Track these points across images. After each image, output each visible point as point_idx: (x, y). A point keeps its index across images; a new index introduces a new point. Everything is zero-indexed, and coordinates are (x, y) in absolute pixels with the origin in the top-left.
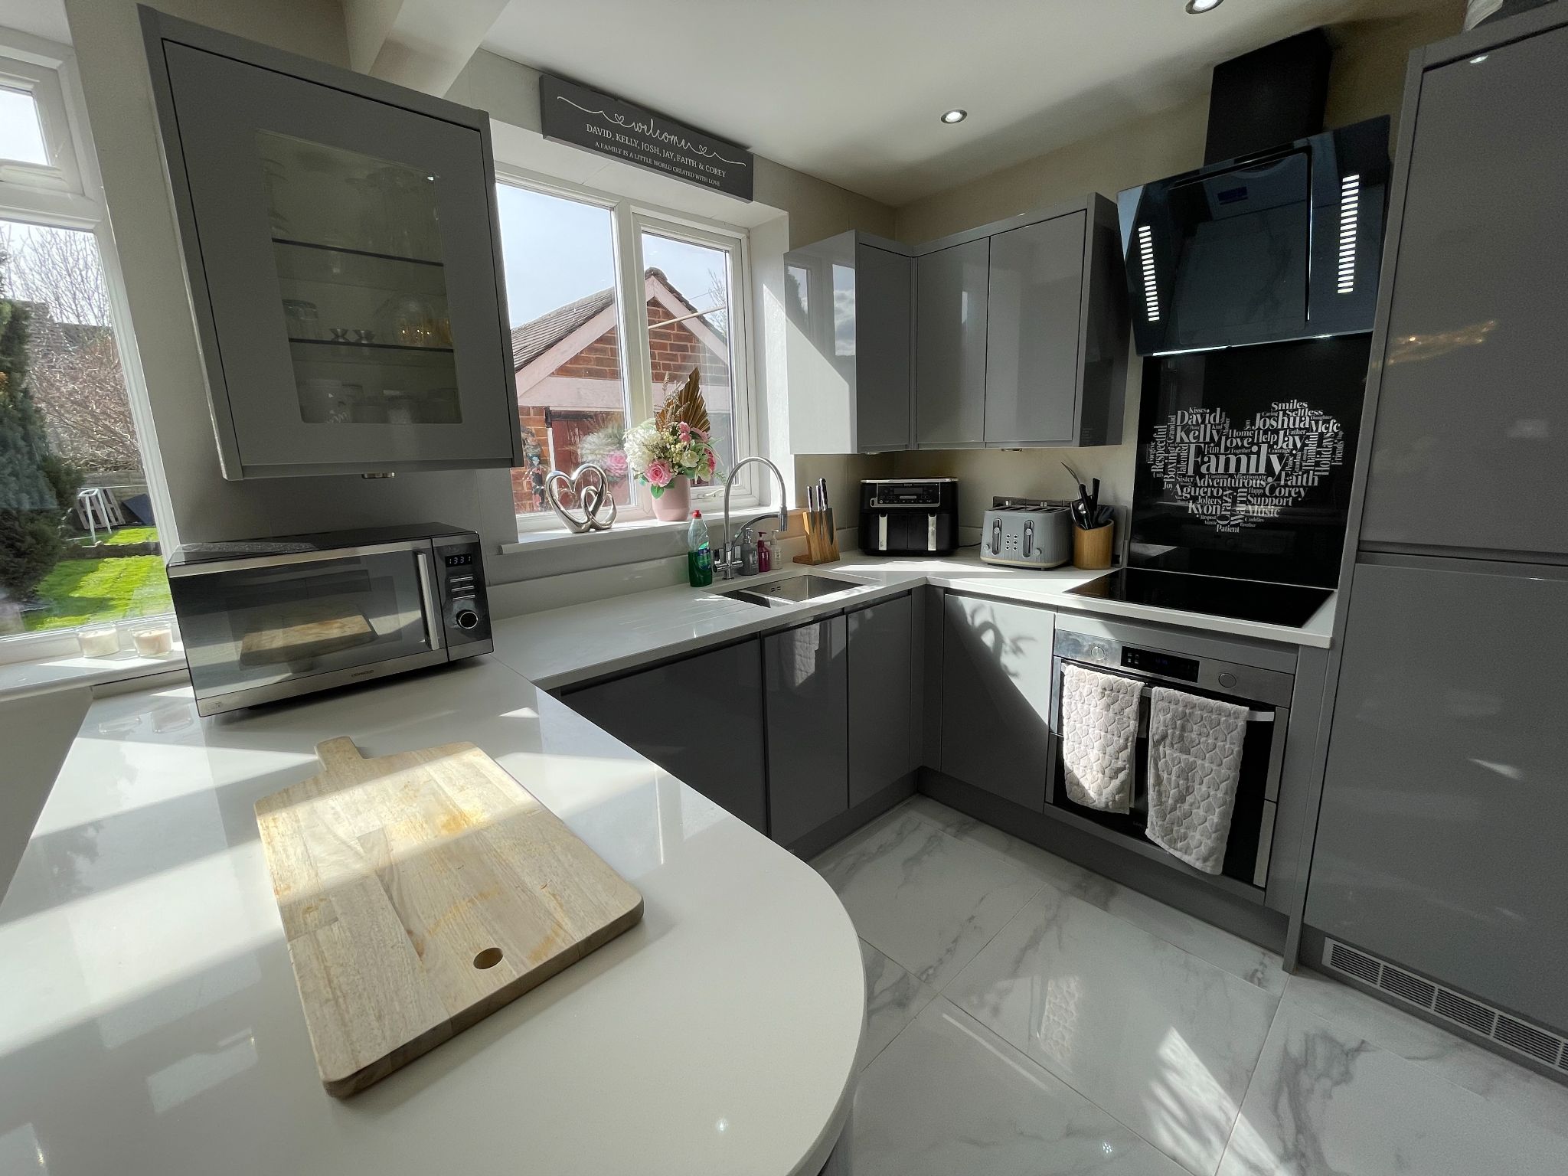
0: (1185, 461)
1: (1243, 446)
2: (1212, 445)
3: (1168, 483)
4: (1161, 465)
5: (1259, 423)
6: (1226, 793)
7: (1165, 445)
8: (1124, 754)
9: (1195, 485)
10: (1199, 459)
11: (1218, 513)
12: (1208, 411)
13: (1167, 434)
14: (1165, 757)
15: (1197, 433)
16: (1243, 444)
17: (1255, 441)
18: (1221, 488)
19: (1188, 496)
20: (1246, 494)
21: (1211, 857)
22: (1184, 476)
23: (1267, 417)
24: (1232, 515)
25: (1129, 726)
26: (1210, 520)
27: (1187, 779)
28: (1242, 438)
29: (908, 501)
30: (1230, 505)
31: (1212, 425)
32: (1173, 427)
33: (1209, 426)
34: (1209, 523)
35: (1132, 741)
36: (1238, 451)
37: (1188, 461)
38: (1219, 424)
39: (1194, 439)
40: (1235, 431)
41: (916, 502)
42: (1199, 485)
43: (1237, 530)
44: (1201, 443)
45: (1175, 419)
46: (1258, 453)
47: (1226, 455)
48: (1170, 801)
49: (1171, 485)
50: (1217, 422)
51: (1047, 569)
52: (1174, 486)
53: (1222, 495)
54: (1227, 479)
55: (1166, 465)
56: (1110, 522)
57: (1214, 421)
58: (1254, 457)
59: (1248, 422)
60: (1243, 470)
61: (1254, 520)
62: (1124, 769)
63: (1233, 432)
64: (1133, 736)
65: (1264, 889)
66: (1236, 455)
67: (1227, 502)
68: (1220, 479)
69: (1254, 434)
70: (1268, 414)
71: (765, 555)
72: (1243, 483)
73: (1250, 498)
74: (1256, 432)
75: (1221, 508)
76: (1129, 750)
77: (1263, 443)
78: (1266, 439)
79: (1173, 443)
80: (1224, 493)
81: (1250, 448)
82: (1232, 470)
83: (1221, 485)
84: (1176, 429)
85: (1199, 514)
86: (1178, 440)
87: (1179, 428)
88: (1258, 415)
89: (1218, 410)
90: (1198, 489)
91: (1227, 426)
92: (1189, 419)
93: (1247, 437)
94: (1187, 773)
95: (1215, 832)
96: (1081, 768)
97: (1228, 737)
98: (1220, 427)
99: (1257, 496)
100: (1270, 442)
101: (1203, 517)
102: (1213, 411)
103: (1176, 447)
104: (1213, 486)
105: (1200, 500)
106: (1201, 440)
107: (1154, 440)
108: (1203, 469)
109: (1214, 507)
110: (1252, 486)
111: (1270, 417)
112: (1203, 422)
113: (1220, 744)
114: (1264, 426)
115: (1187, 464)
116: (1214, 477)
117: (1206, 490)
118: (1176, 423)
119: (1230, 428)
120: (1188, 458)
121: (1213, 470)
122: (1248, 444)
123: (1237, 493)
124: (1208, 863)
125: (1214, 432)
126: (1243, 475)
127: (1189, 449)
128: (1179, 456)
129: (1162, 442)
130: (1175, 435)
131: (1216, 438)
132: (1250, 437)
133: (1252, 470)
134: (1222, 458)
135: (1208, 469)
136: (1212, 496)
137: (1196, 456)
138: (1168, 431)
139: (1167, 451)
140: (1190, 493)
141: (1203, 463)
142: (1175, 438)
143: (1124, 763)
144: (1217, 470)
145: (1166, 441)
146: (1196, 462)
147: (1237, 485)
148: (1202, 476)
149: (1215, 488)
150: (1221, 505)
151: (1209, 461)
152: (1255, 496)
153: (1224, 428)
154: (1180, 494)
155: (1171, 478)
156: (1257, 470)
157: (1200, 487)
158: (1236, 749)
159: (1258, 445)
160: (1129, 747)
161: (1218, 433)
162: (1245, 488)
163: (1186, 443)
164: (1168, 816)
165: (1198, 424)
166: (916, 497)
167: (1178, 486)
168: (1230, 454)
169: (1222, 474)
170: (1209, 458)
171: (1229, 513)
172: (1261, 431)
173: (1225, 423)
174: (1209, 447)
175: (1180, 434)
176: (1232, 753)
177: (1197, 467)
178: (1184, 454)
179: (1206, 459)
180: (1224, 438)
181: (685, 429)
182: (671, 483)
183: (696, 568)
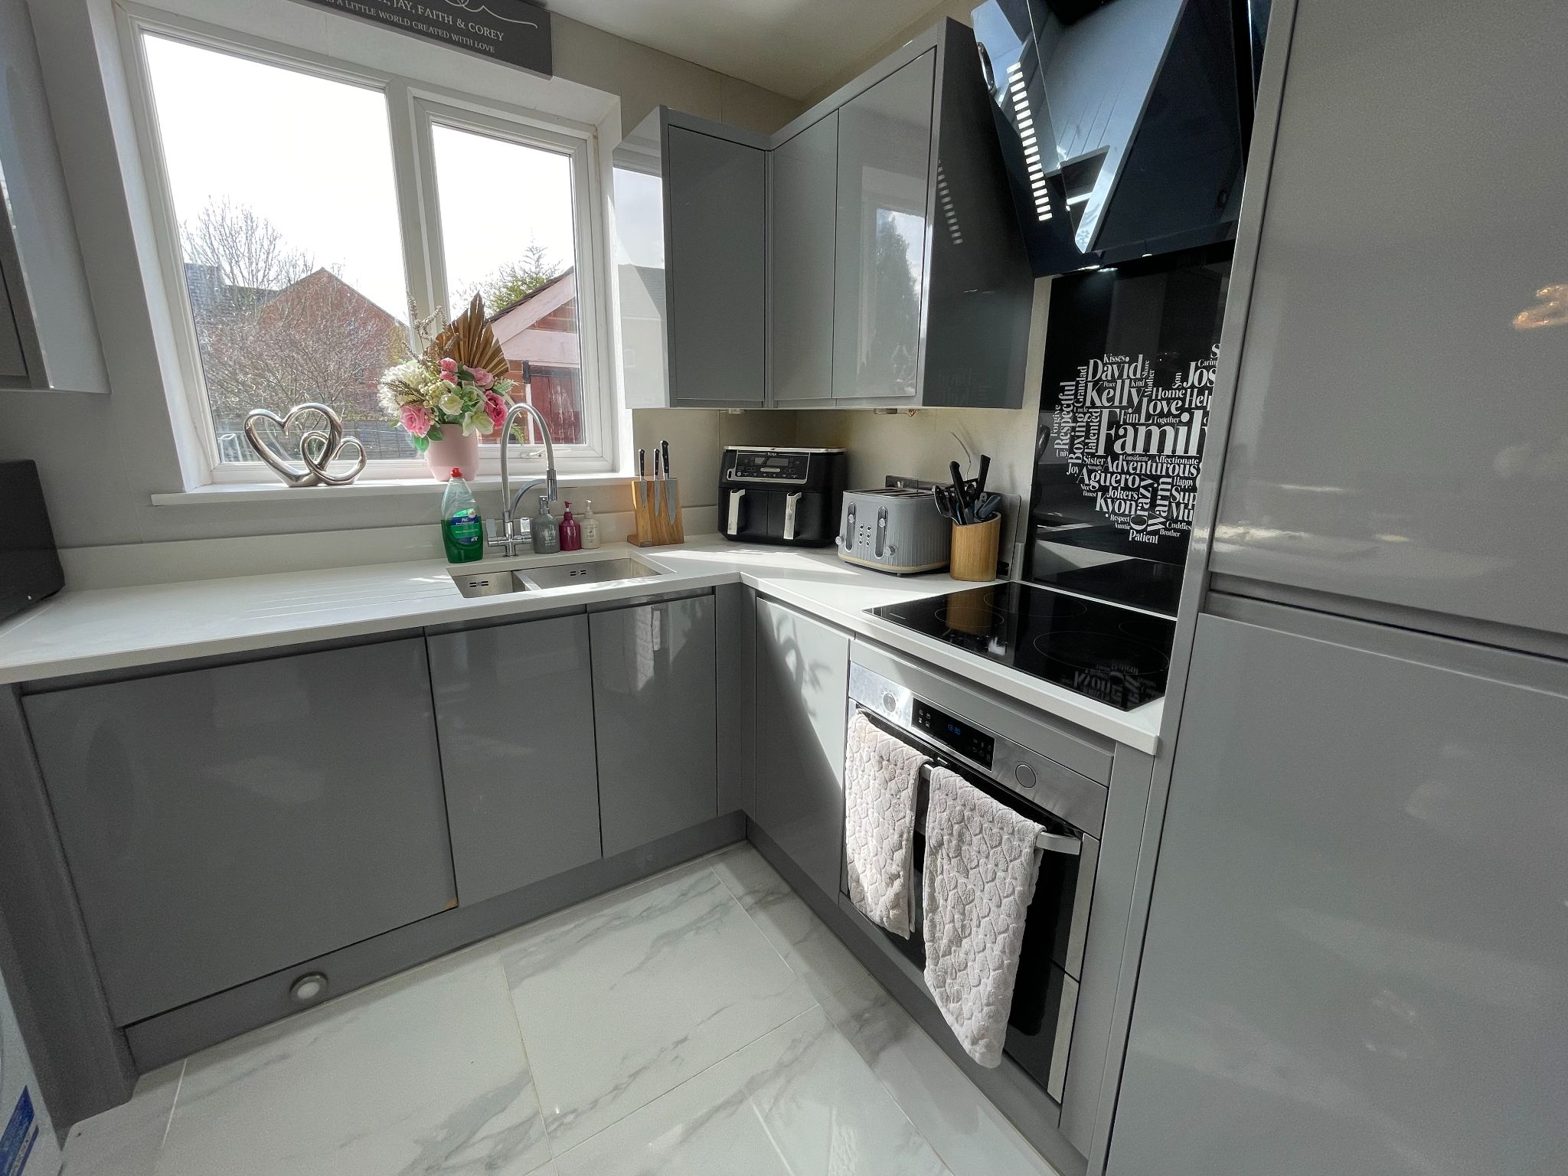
0: (1094, 434)
1: (1169, 413)
2: (1130, 411)
3: (1074, 465)
4: (1066, 439)
5: (1193, 377)
6: (1003, 952)
7: (1073, 411)
8: (900, 855)
9: (1106, 470)
10: (1113, 432)
11: (1133, 513)
12: (1127, 359)
13: (1076, 395)
14: (942, 873)
15: (1112, 391)
16: (1169, 410)
17: (1187, 406)
18: (1138, 475)
19: (1097, 486)
20: (1169, 487)
21: (982, 1038)
22: (1093, 455)
23: (1204, 367)
24: (1151, 517)
25: (904, 817)
26: (1123, 523)
27: (963, 914)
28: (1169, 401)
29: (770, 475)
30: (1148, 501)
31: (1131, 379)
32: (1082, 384)
33: (1127, 382)
34: (1120, 527)
35: (907, 840)
36: (1163, 421)
37: (1099, 434)
38: (1140, 380)
39: (1108, 402)
40: (1160, 389)
41: (778, 475)
42: (1111, 470)
43: (1155, 540)
44: (1116, 407)
45: (1085, 372)
46: (1189, 424)
47: (1148, 425)
48: (945, 941)
49: (1076, 469)
50: (1138, 376)
51: (904, 575)
52: (1081, 470)
53: (1139, 487)
54: (1146, 463)
55: (1073, 439)
56: (997, 516)
57: (1135, 374)
58: (1183, 430)
59: (1178, 376)
60: (1168, 451)
61: (1178, 526)
62: (898, 876)
63: (1157, 391)
64: (909, 832)
65: (1060, 1106)
66: (1159, 426)
67: (1145, 497)
68: (1137, 462)
69: (1185, 394)
70: (1206, 364)
71: (572, 530)
72: (1167, 468)
73: (1174, 492)
74: (1189, 390)
75: (1137, 506)
76: (904, 850)
77: (1197, 408)
78: (1201, 402)
79: (1082, 407)
80: (1142, 484)
81: (1179, 416)
82: (1153, 450)
83: (1138, 472)
84: (1086, 386)
85: (1108, 513)
86: (1088, 404)
87: (1090, 385)
88: (1193, 364)
89: (1141, 357)
90: (1109, 475)
91: (1150, 383)
92: (1104, 371)
93: (1175, 399)
94: (964, 902)
95: (988, 1005)
96: (862, 860)
97: (1010, 866)
98: (1141, 384)
99: (1184, 490)
100: (1206, 407)
101: (1113, 518)
102: (1134, 360)
103: (1085, 414)
104: (1128, 473)
105: (1111, 493)
106: (1117, 403)
107: (1059, 402)
108: (1117, 448)
109: (1128, 502)
110: (1178, 475)
111: (1208, 368)
112: (1121, 376)
113: (1000, 874)
114: (1200, 381)
115: (1098, 439)
116: (1129, 458)
117: (1119, 478)
118: (1087, 379)
119: (1154, 386)
120: (1099, 430)
121: (1129, 450)
122: (1177, 409)
123: (1159, 485)
124: (977, 1048)
125: (1134, 391)
126: (1168, 456)
127: (1100, 416)
128: (1088, 426)
129: (1068, 406)
130: (1085, 396)
131: (1136, 400)
132: (1179, 398)
133: (1180, 451)
134: (1142, 430)
135: (1123, 447)
136: (1126, 488)
137: (1109, 428)
138: (1077, 390)
139: (1075, 420)
140: (1099, 482)
141: (1118, 437)
142: (1085, 399)
143: (899, 869)
144: (1134, 448)
145: (1073, 404)
146: (1108, 436)
147: (1159, 473)
148: (1115, 457)
149: (1130, 474)
150: (1136, 501)
151: (1125, 436)
152: (1182, 490)
153: (1146, 385)
154: (1087, 482)
155: (1077, 458)
156: (1186, 451)
157: (1112, 474)
158: (1019, 889)
159: (1190, 411)
160: (904, 847)
161: (1138, 392)
162: (1169, 476)
163: (1097, 407)
164: (941, 960)
165: (1113, 380)
166: (778, 470)
167: (1085, 471)
168: (1152, 424)
169: (1140, 455)
170: (1125, 429)
171: (1146, 513)
172: (1196, 390)
173: (1148, 376)
174: (1125, 414)
175: (1092, 394)
176: (1013, 892)
177: (1110, 442)
178: (1094, 425)
179: (1121, 432)
180: (1145, 400)
181: (448, 367)
182: (433, 433)
183: (449, 540)
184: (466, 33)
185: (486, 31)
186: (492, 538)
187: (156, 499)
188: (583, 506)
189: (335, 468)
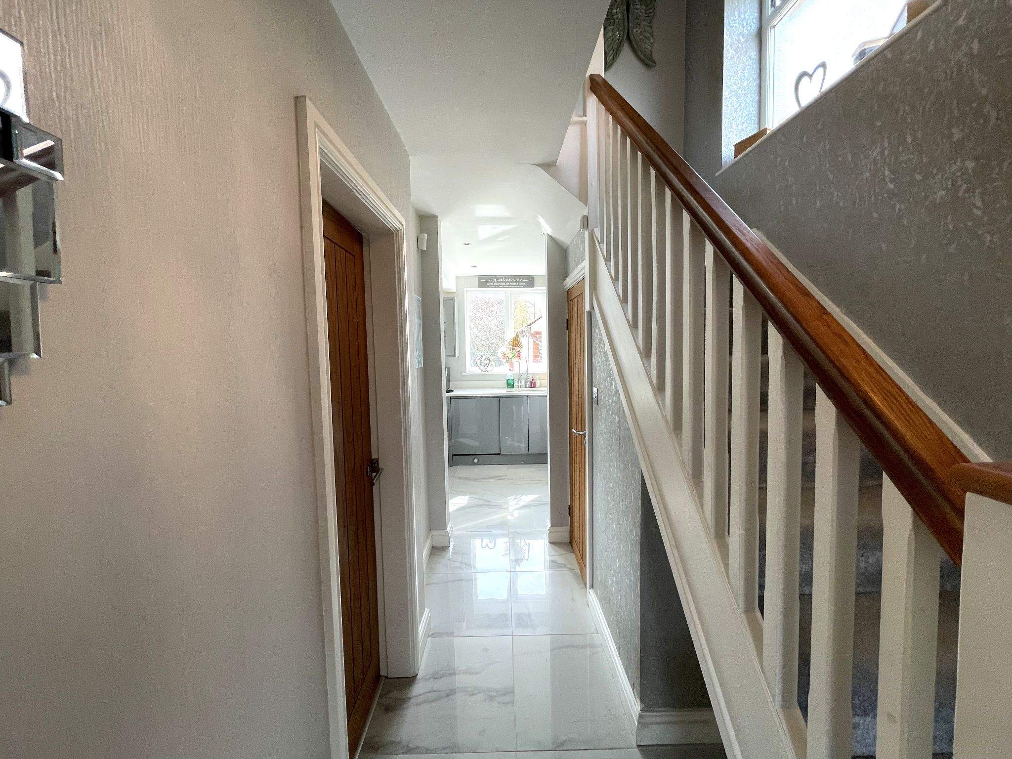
71: (534, 383)
181: (510, 348)
182: (507, 361)
183: (508, 384)
184: (518, 285)
185: (522, 284)
186: (516, 384)
187: (463, 374)
188: (536, 378)
189: (489, 368)
